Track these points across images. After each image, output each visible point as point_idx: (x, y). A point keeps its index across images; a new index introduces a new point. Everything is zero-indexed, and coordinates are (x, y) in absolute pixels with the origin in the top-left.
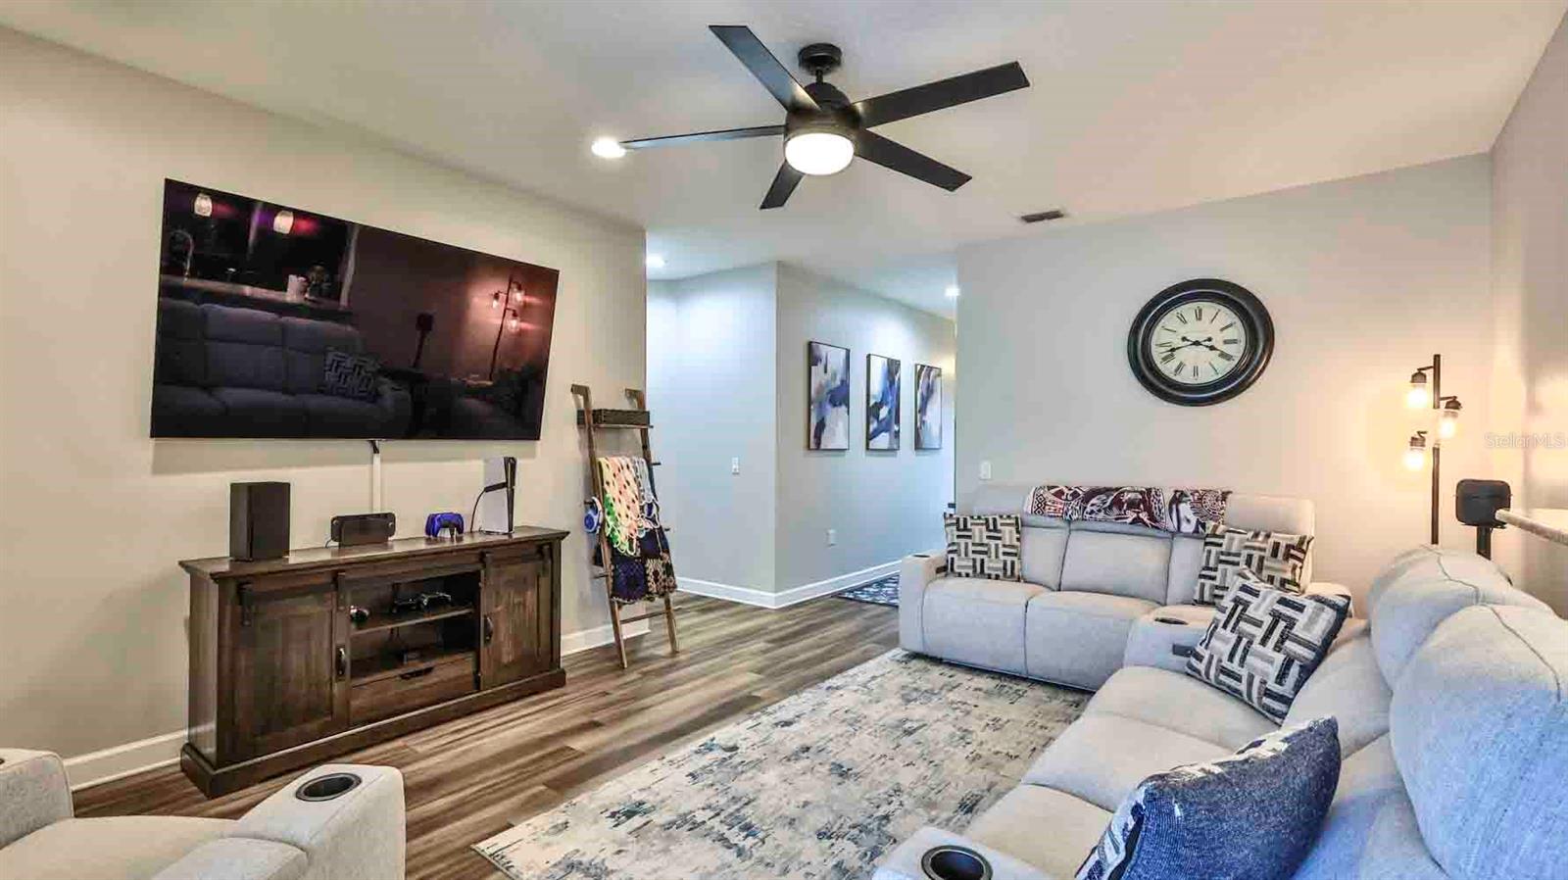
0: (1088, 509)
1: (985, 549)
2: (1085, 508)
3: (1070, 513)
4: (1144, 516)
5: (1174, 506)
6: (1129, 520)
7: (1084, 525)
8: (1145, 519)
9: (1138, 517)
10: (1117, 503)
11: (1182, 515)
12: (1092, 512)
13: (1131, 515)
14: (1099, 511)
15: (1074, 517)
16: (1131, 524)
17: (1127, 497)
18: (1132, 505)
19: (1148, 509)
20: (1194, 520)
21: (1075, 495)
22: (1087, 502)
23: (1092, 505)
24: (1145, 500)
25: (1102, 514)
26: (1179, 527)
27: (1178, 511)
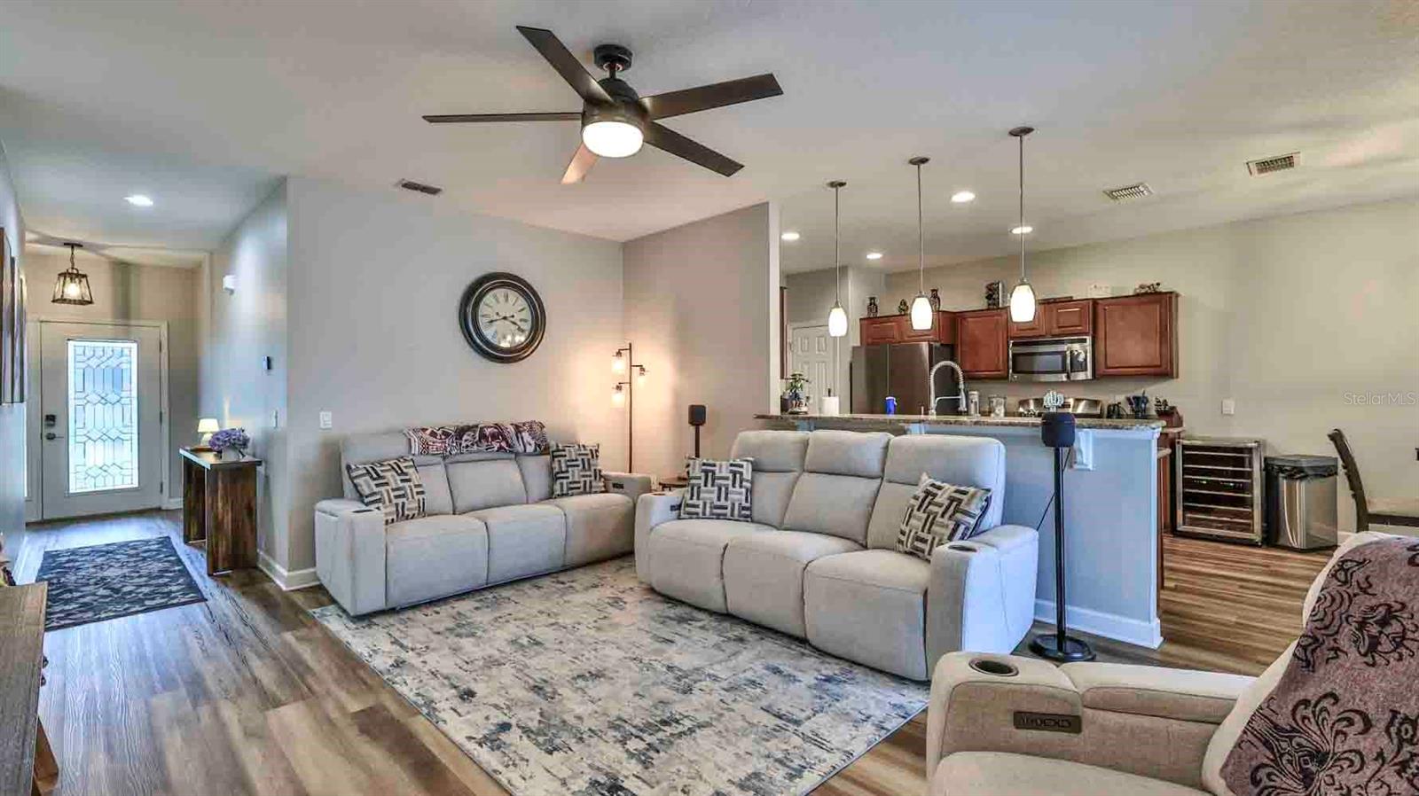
0: (464, 444)
1: (378, 497)
2: (460, 444)
3: (449, 449)
4: (504, 444)
5: (519, 435)
6: (496, 449)
7: (459, 458)
8: (505, 446)
9: (501, 446)
10: (483, 436)
11: (525, 441)
12: (467, 446)
13: (496, 446)
14: (472, 444)
15: (453, 452)
16: (497, 451)
17: (488, 432)
18: (494, 437)
19: (505, 439)
20: (533, 442)
21: (447, 434)
22: (461, 439)
23: (466, 440)
24: (499, 433)
25: (475, 447)
26: (525, 451)
27: (522, 438)
